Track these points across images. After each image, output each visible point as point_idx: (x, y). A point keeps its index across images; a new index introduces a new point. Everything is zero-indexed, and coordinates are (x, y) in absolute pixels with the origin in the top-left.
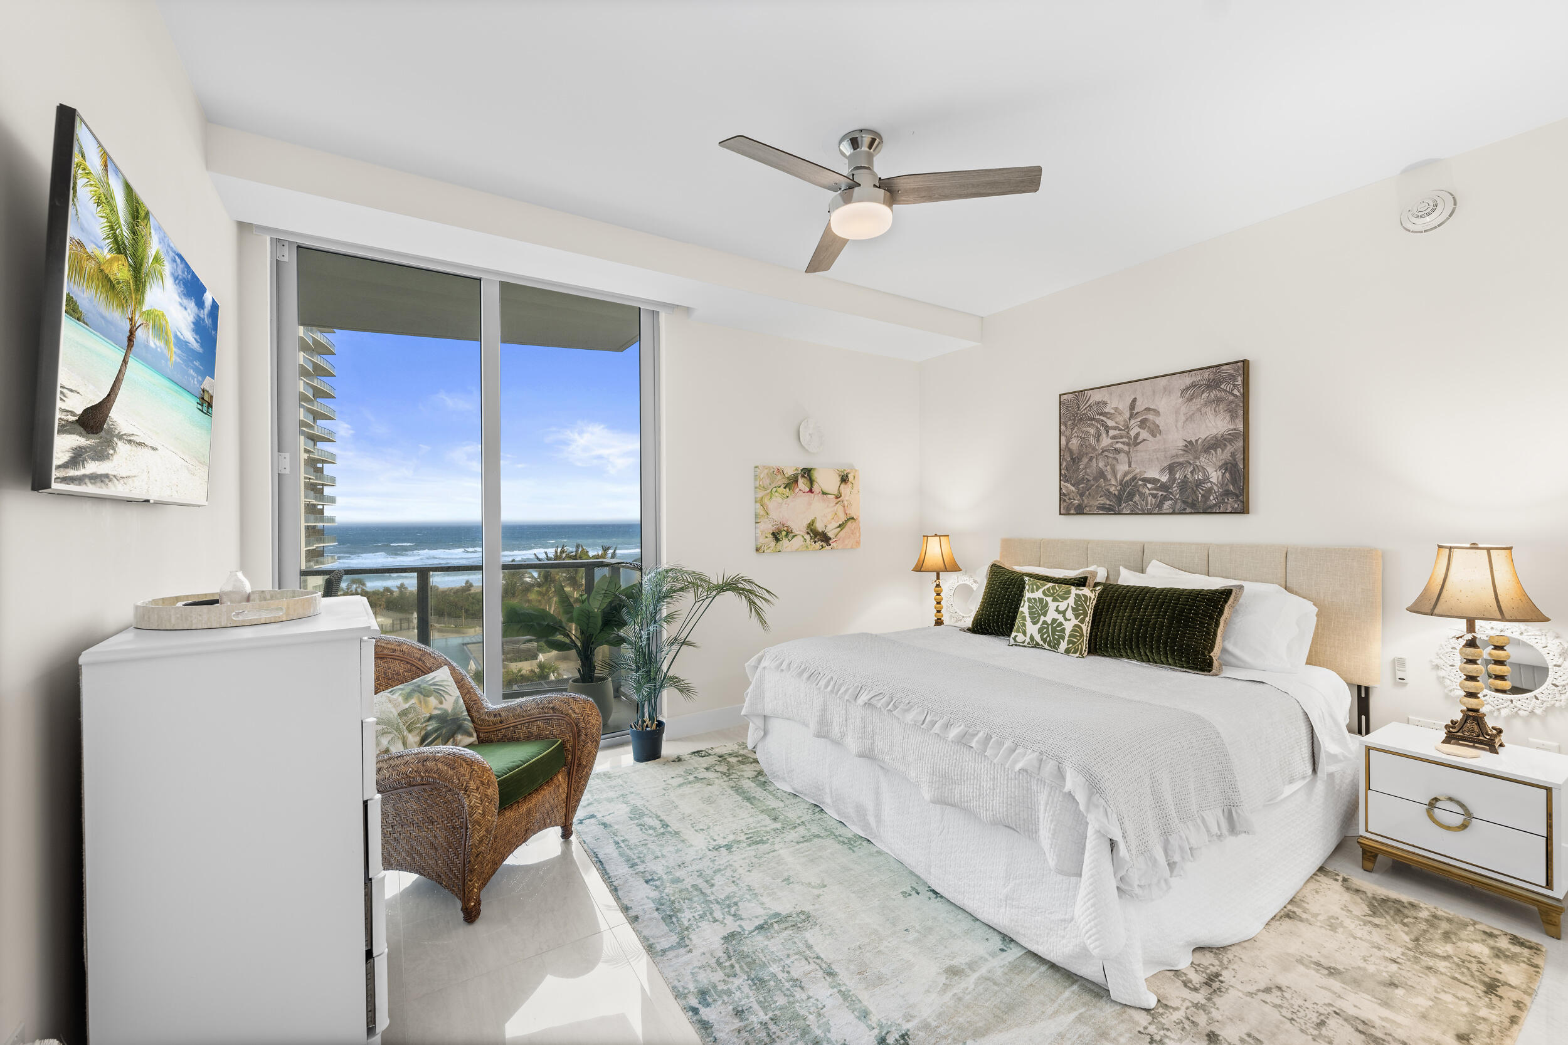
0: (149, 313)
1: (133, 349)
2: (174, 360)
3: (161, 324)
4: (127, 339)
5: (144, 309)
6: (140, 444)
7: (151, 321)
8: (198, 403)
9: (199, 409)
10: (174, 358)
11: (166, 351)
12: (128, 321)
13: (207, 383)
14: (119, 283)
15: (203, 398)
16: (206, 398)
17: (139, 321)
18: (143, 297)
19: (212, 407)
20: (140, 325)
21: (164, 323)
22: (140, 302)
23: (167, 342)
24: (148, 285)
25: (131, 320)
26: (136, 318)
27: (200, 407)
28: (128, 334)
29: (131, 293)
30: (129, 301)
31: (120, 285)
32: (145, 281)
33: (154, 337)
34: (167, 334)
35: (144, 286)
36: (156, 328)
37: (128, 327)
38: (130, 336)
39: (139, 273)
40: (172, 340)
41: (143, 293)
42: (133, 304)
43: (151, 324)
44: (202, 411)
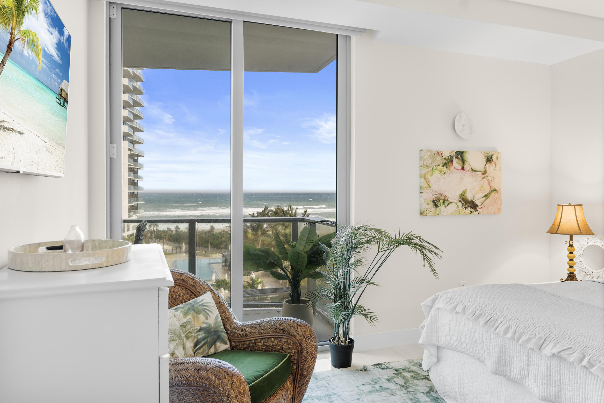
0: (25, 32)
1: (11, 54)
2: (41, 66)
3: (34, 41)
4: (6, 47)
5: (22, 29)
6: (9, 129)
7: (27, 37)
8: (57, 98)
9: (58, 103)
10: (41, 65)
11: (36, 60)
12: (9, 34)
13: (63, 85)
14: (4, 8)
15: (61, 95)
16: (63, 95)
17: (17, 35)
18: (22, 20)
19: (67, 102)
20: (18, 39)
21: (36, 40)
22: (20, 23)
23: (37, 54)
24: (26, 14)
25: (11, 34)
26: (16, 34)
27: (58, 101)
28: (8, 43)
29: (13, 16)
30: (11, 21)
31: (5, 9)
32: (24, 11)
33: (28, 48)
34: (37, 47)
35: (24, 14)
36: (30, 43)
37: (8, 39)
38: (9, 45)
39: (21, 5)
40: (41, 52)
41: (22, 18)
42: (14, 23)
43: (26, 40)
44: (60, 104)
